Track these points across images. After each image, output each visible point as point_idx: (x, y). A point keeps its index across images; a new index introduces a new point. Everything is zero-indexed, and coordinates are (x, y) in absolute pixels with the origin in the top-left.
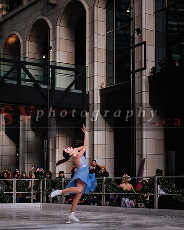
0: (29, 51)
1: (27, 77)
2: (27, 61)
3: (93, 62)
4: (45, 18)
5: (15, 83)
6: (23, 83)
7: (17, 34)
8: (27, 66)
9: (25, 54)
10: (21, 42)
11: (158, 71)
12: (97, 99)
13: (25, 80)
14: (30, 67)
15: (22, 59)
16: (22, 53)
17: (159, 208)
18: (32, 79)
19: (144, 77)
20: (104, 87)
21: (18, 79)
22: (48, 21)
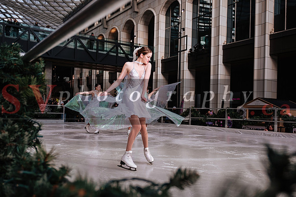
0: (123, 37)
1: (122, 52)
2: (122, 42)
3: (158, 44)
4: (132, 19)
5: (115, 54)
6: (119, 55)
7: (116, 27)
8: (121, 46)
9: (120, 39)
10: (119, 32)
11: (193, 51)
12: (160, 64)
13: (121, 53)
14: (123, 46)
15: (119, 42)
16: (119, 38)
17: (191, 124)
18: (124, 53)
19: (185, 54)
20: (164, 58)
21: (117, 52)
22: (134, 21)
